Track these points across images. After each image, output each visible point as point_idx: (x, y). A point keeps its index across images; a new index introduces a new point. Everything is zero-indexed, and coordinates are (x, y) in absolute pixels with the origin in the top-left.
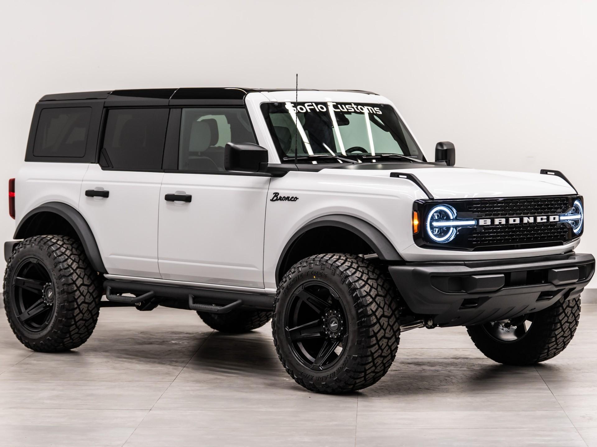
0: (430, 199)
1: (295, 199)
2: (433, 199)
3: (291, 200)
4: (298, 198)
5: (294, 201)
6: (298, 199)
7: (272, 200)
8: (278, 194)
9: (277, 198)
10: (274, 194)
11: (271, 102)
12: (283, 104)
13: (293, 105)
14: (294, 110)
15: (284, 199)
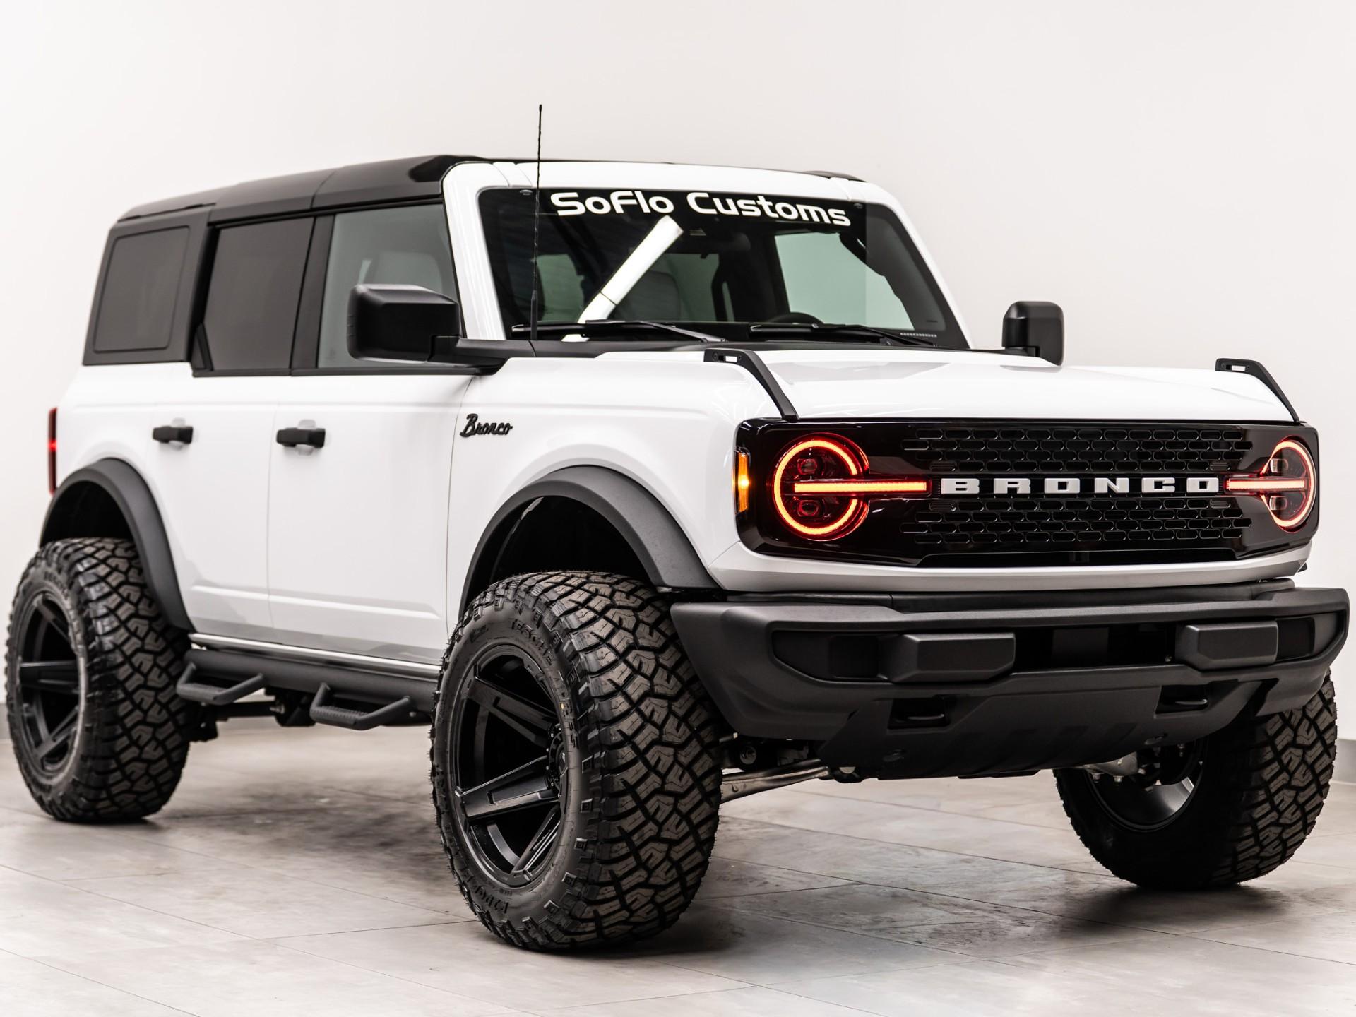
0: (784, 417)
1: (507, 429)
2: (794, 418)
3: (498, 433)
4: (511, 425)
5: (504, 436)
6: (512, 427)
7: (464, 434)
8: (476, 418)
10: (468, 417)
11: (511, 188)
12: (546, 193)
13: (575, 195)
14: (575, 208)
15: (485, 429)
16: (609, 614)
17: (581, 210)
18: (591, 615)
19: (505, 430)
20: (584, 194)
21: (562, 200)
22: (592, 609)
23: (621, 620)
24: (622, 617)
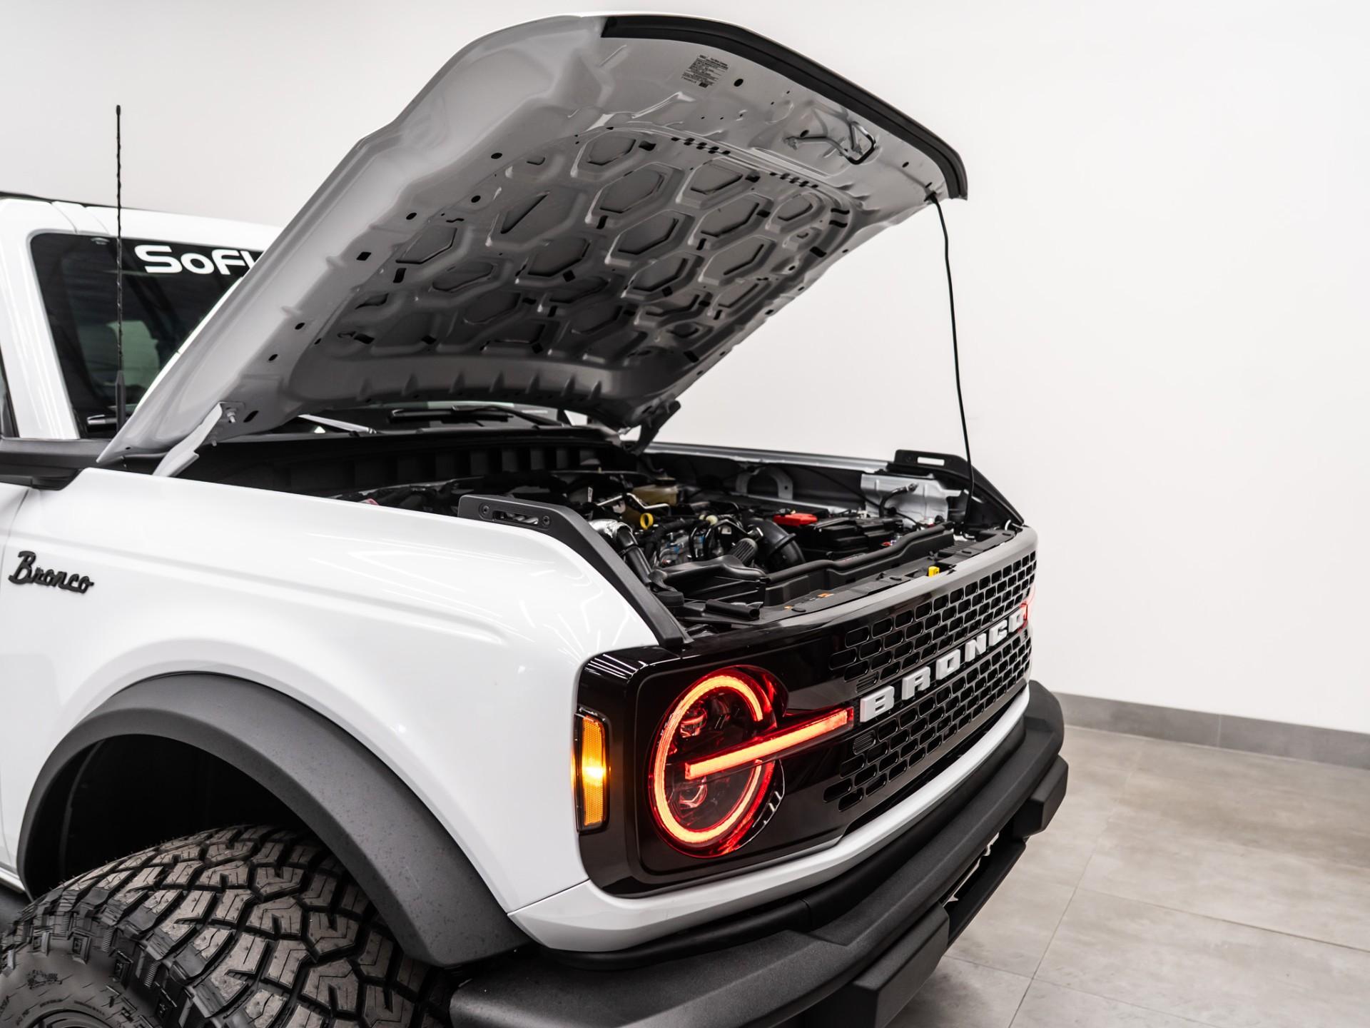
1: (84, 586)
3: (69, 587)
4: (91, 580)
5: (79, 593)
6: (92, 584)
7: (14, 579)
8: (34, 558)
9: (30, 572)
10: (21, 555)
11: (79, 234)
12: (131, 244)
13: (167, 249)
14: (168, 265)
15: (49, 579)
16: (254, 921)
17: (175, 267)
18: (223, 934)
19: (80, 585)
20: (178, 250)
21: (150, 253)
22: (223, 923)
23: (276, 921)
24: (277, 914)
